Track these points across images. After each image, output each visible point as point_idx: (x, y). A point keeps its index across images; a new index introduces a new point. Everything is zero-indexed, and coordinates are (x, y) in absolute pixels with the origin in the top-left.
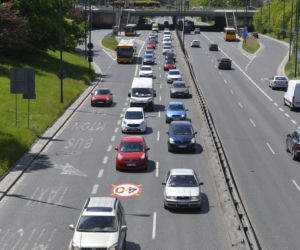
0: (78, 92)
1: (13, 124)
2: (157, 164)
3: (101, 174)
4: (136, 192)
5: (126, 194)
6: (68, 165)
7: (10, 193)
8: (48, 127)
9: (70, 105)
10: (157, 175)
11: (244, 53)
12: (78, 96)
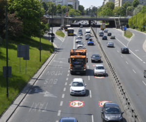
0: (47, 57)
1: (19, 72)
2: (90, 91)
3: (63, 96)
4: (82, 105)
5: (77, 106)
6: (47, 92)
7: (20, 105)
8: (35, 74)
9: (44, 63)
10: (91, 97)
11: (125, 38)
12: (48, 58)
